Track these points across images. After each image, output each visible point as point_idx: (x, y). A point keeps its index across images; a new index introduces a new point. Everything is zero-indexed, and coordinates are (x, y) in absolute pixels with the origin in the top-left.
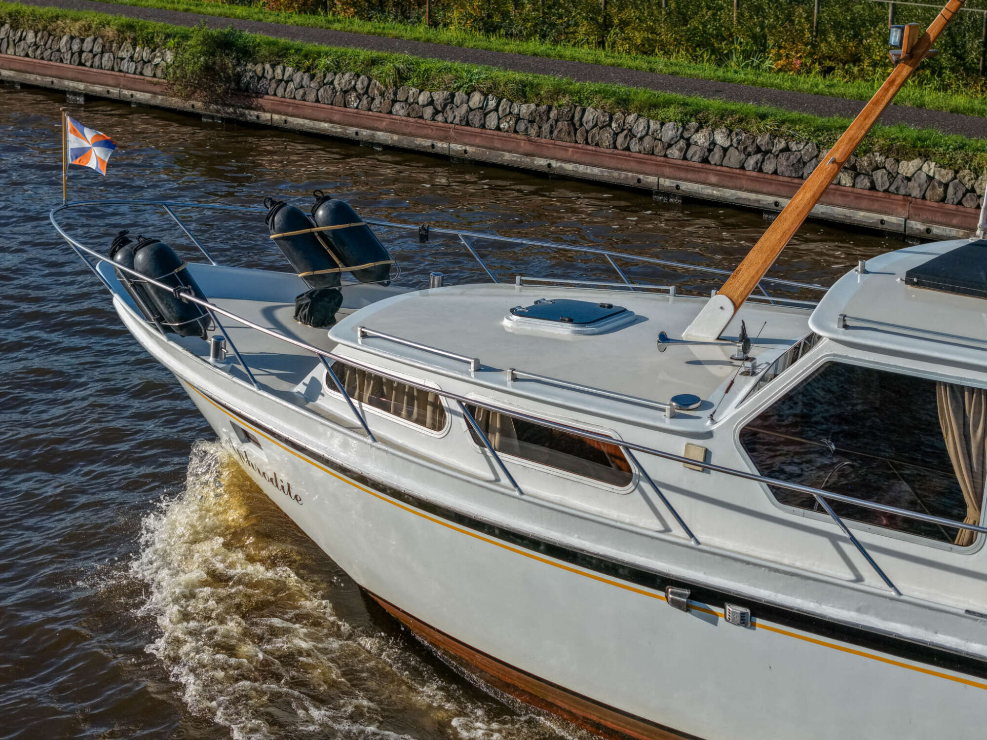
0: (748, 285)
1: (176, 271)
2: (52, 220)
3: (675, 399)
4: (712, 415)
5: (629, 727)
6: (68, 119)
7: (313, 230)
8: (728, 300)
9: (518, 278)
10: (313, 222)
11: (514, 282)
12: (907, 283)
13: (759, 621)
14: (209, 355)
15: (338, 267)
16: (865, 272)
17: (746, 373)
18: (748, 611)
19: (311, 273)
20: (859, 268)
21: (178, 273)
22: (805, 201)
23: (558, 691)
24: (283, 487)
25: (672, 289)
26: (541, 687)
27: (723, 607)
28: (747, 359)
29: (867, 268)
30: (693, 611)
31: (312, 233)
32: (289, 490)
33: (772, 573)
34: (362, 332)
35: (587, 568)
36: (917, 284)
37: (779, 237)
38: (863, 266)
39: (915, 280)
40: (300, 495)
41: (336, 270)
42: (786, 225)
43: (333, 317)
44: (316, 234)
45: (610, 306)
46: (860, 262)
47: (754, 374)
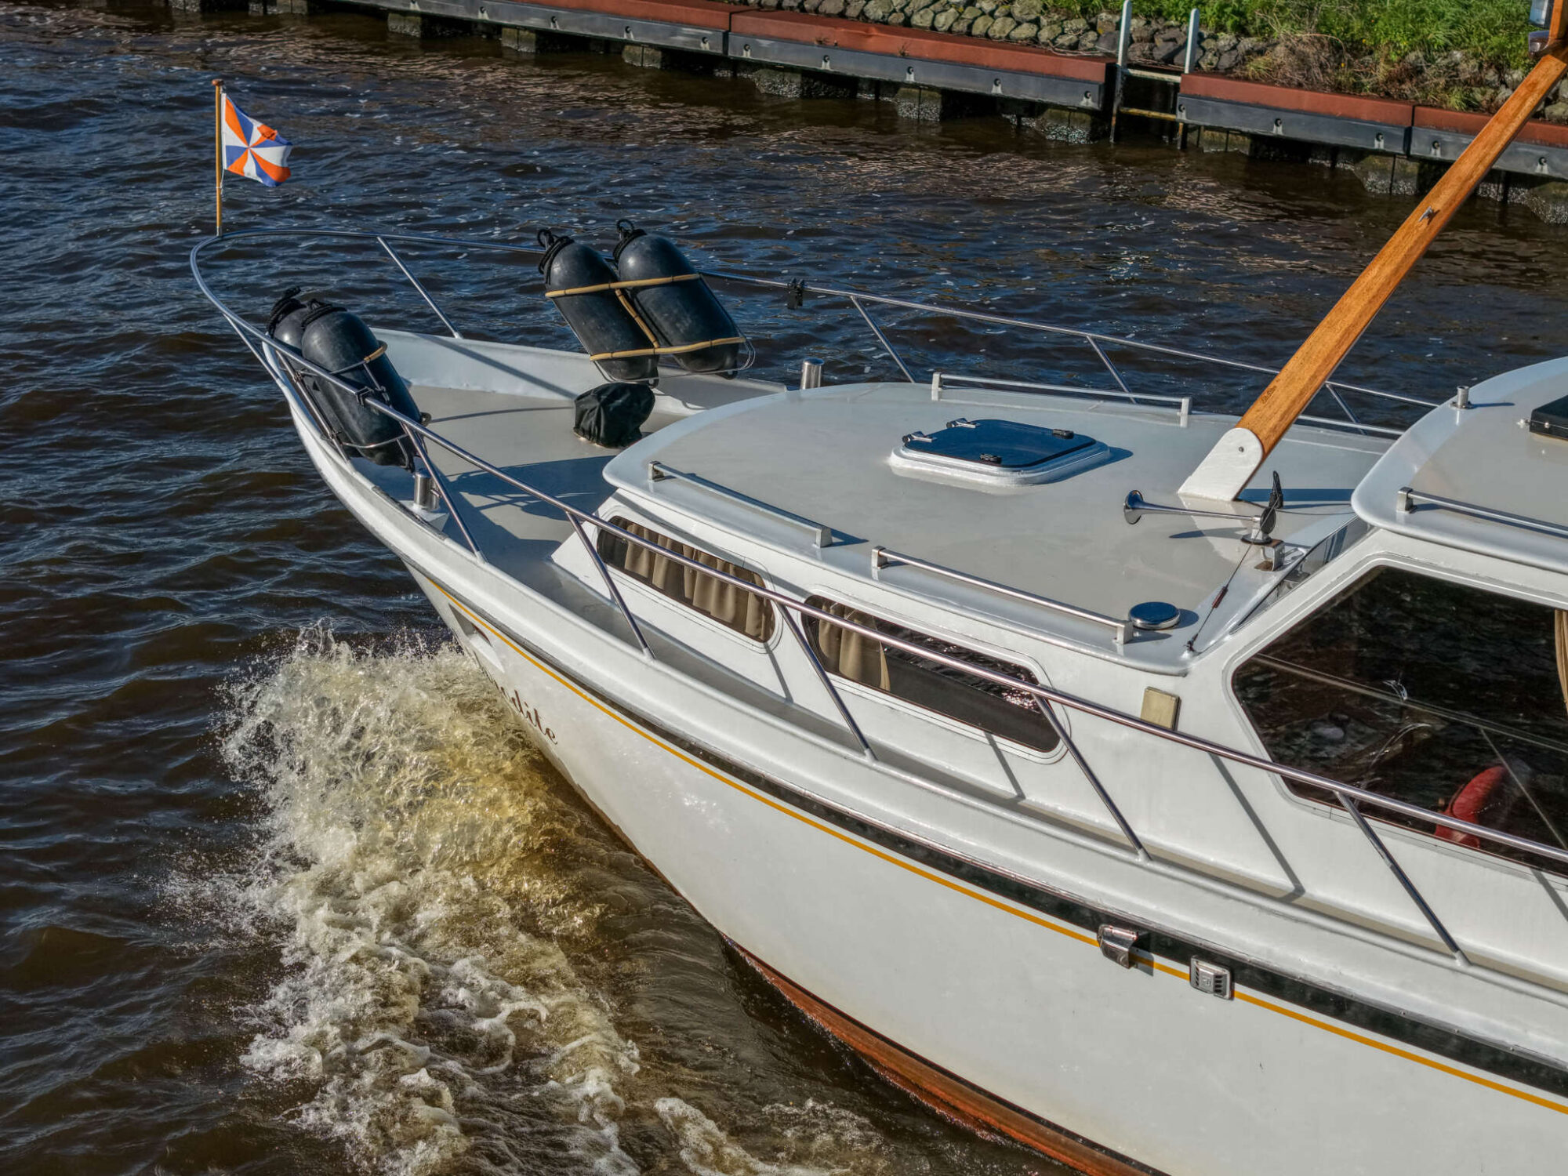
0: (1286, 413)
1: (367, 359)
2: (193, 263)
3: (1137, 612)
4: (1191, 643)
5: (1043, 1140)
6: (224, 96)
7: (613, 285)
8: (1254, 437)
9: (936, 377)
10: (616, 271)
11: (930, 382)
12: (1532, 429)
13: (1239, 988)
14: (412, 498)
15: (653, 347)
16: (1468, 405)
17: (1267, 566)
18: (1227, 973)
19: (608, 355)
20: (1458, 398)
21: (371, 365)
22: (1381, 280)
23: (937, 1074)
24: (528, 713)
25: (1185, 402)
26: (912, 1065)
27: (1187, 962)
28: (1267, 542)
29: (1473, 400)
30: (1140, 965)
31: (612, 290)
32: (537, 720)
33: (1264, 915)
34: (655, 471)
35: (978, 885)
36: (1549, 432)
37: (1338, 336)
38: (1466, 396)
39: (1547, 425)
40: (553, 730)
41: (650, 351)
42: (1350, 318)
43: (637, 430)
44: (618, 293)
45: (1071, 435)
46: (1460, 391)
47: (1279, 566)
